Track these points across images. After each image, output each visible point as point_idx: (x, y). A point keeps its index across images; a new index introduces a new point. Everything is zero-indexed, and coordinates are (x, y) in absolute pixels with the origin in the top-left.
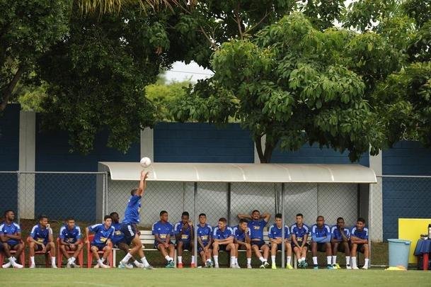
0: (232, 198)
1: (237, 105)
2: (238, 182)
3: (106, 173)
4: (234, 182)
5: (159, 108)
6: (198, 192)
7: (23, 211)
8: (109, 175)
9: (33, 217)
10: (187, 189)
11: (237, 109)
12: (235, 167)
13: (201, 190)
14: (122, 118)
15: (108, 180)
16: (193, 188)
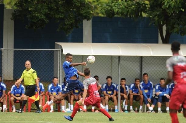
0: (143, 66)
1: (147, 5)
2: (148, 56)
3: (60, 49)
4: (144, 56)
5: (96, 7)
6: (121, 62)
7: (6, 75)
8: (62, 51)
9: (12, 79)
10: (113, 61)
11: (147, 7)
12: (146, 46)
13: (123, 61)
14: (71, 14)
15: (62, 54)
16: (118, 60)
